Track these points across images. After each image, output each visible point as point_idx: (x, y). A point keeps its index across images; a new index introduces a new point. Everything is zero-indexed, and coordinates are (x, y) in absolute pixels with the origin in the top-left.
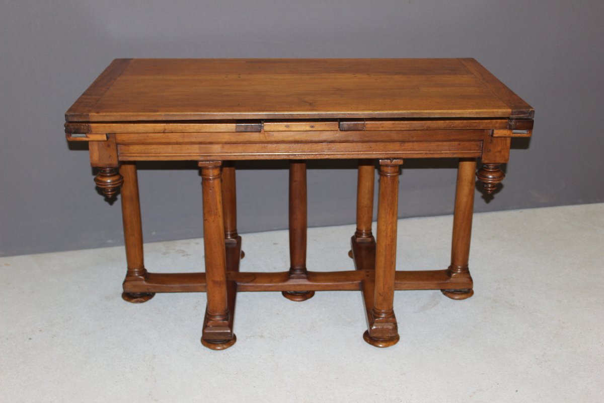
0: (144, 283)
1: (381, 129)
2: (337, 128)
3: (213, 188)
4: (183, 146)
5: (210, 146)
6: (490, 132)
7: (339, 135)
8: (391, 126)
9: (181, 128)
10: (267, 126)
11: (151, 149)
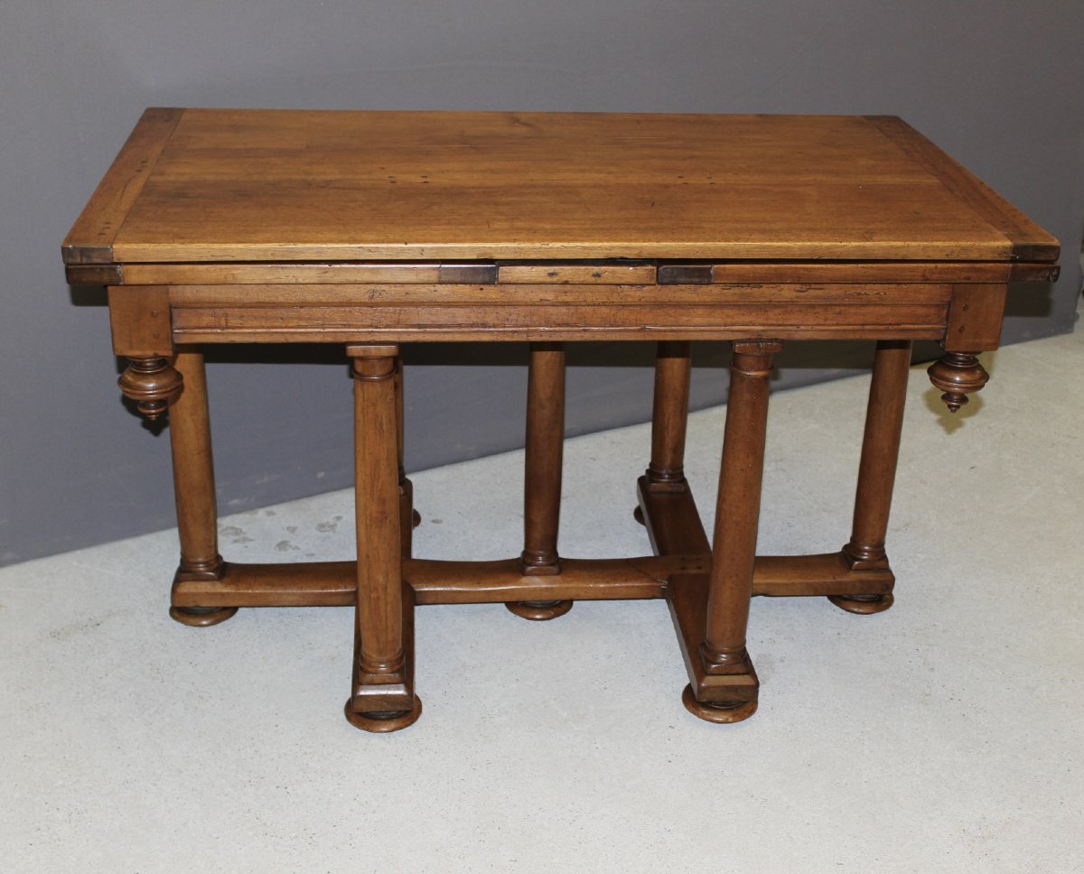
0: (217, 586)
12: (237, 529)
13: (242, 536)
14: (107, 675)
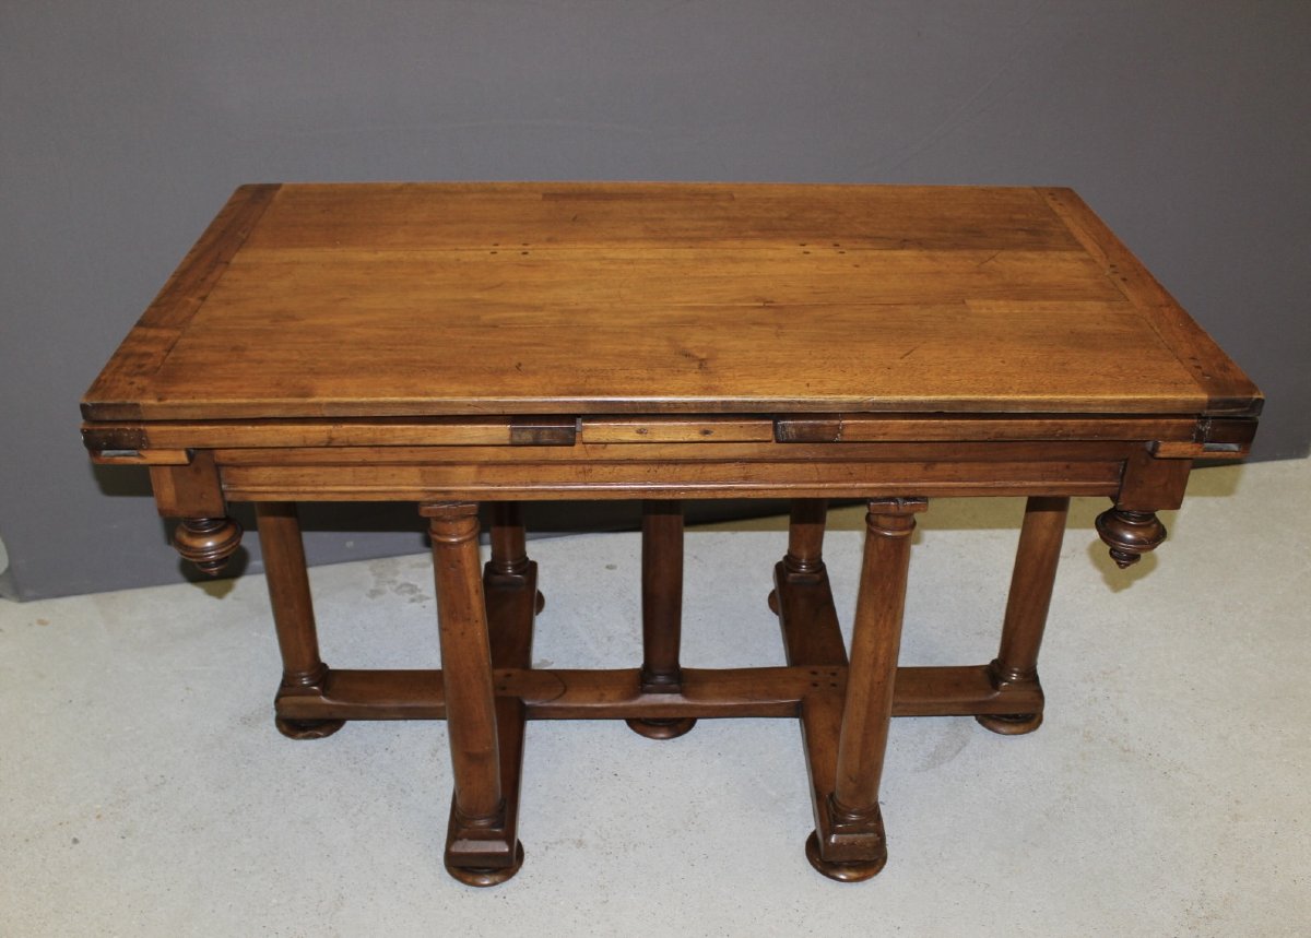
0: (324, 700)
1: (881, 439)
2: (770, 435)
3: (459, 561)
4: (380, 468)
5: (449, 469)
6: (1149, 446)
7: (772, 448)
8: (907, 432)
9: (370, 435)
10: (594, 431)
11: (302, 476)
12: (412, 585)
13: (418, 593)
14: (304, 767)
